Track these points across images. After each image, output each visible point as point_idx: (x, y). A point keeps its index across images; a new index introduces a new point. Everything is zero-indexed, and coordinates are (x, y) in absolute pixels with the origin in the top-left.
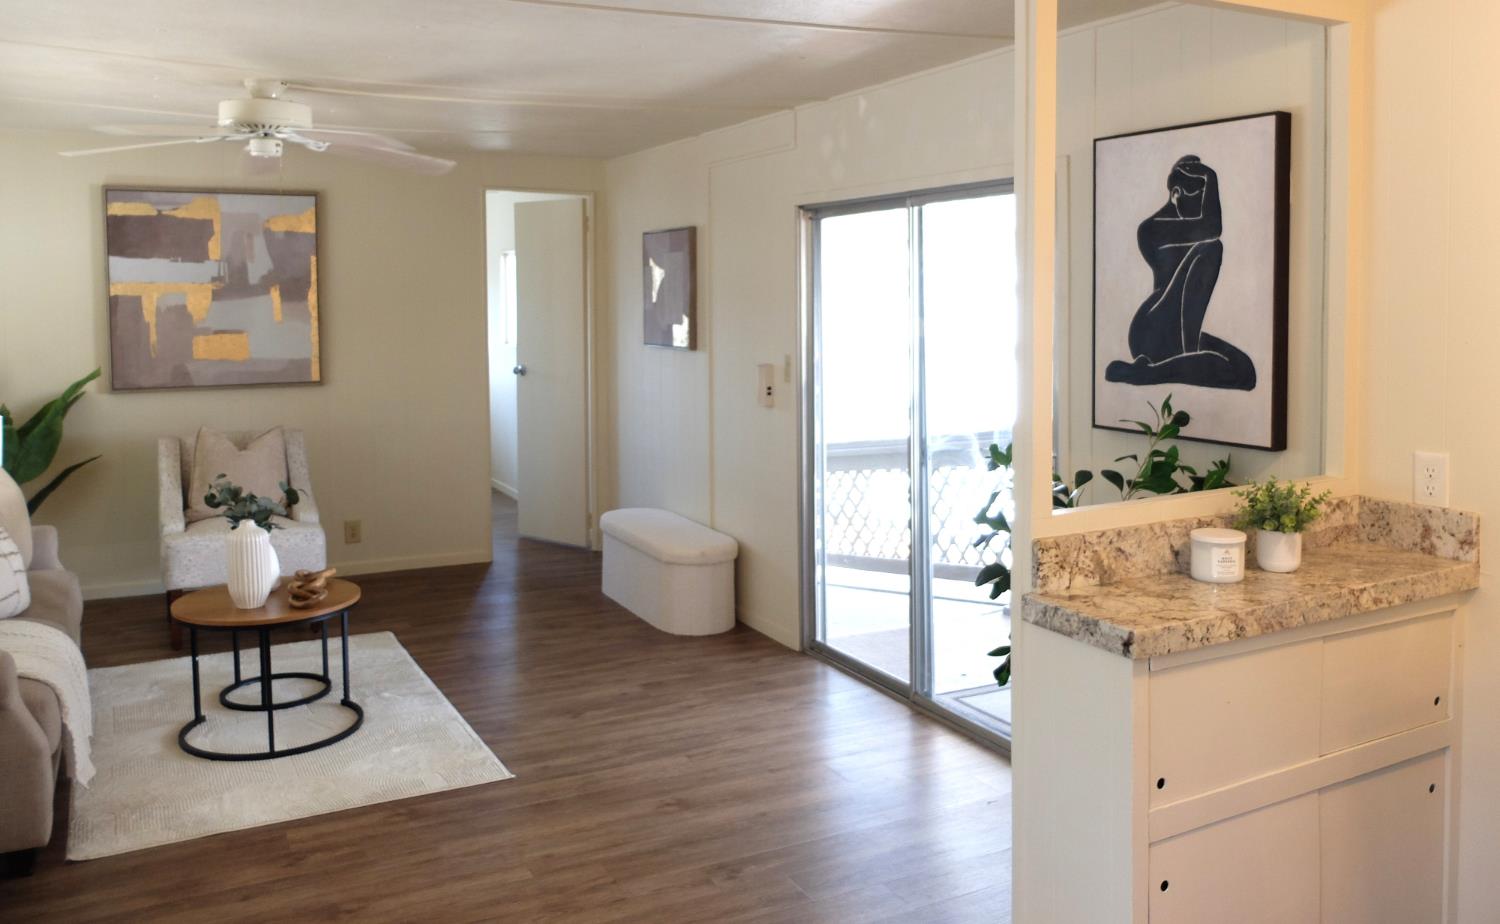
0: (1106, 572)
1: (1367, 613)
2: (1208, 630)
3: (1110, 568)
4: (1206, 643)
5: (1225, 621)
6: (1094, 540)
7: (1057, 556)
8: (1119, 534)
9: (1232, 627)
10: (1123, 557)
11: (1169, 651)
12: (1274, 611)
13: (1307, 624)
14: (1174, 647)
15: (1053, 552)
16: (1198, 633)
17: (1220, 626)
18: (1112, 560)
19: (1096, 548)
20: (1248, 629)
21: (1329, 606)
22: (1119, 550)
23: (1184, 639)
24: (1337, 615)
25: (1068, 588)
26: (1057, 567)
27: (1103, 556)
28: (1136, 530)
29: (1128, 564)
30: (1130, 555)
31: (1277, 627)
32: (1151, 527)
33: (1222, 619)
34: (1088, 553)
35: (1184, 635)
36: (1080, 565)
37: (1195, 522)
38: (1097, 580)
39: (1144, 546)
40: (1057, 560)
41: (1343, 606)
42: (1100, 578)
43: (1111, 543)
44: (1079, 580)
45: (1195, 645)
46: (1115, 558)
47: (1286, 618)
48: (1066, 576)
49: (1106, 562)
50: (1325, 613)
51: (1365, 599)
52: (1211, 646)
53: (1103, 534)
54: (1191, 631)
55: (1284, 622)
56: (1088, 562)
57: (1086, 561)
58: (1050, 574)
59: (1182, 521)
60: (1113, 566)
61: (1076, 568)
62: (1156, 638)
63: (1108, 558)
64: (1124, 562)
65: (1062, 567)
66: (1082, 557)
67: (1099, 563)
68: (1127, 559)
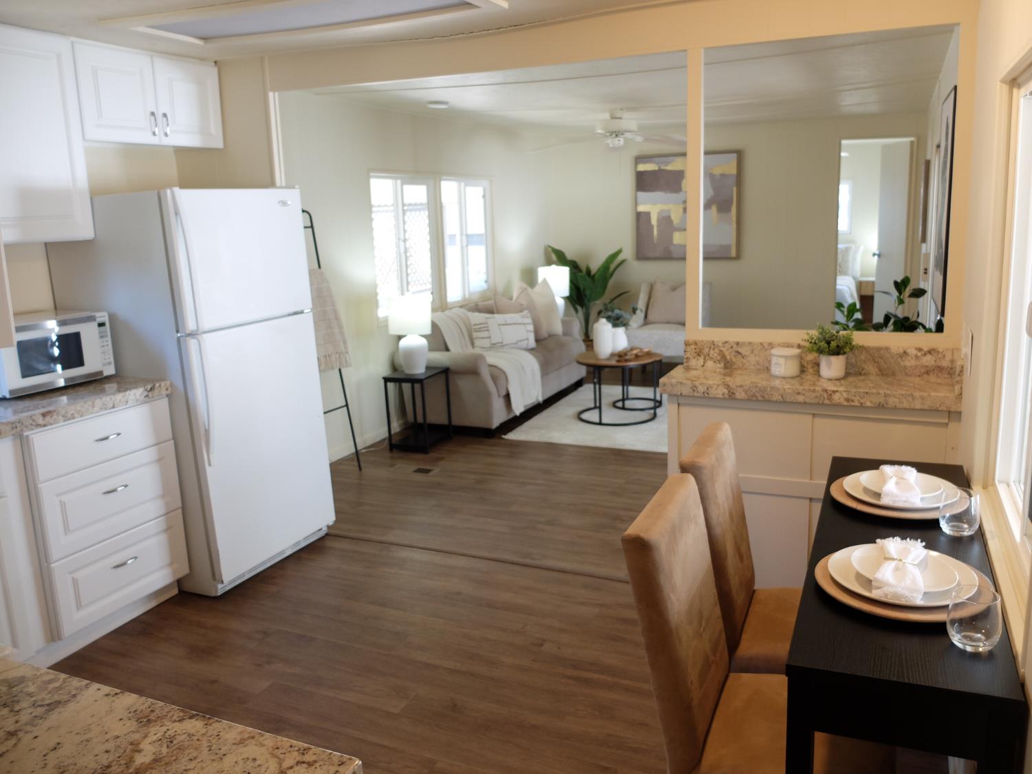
0: (728, 362)
1: (839, 405)
2: (708, 389)
3: (731, 360)
4: (706, 395)
5: (720, 387)
6: (720, 344)
7: (695, 349)
8: (738, 344)
9: (726, 391)
10: (740, 356)
11: (681, 394)
12: (757, 389)
13: (784, 402)
14: (685, 393)
15: (693, 347)
16: (701, 389)
17: (716, 389)
18: (732, 356)
19: (722, 349)
20: (737, 394)
21: (803, 394)
22: (738, 352)
23: (691, 390)
24: (812, 402)
25: (703, 366)
26: (696, 355)
27: (727, 353)
28: (750, 343)
29: (745, 361)
30: (746, 356)
31: (760, 398)
32: (761, 344)
33: (718, 385)
34: (716, 350)
35: (691, 388)
36: (711, 355)
37: (796, 345)
38: (722, 365)
39: (756, 352)
40: (696, 351)
41: (816, 397)
42: (725, 365)
43: (732, 347)
44: (710, 364)
45: (698, 395)
46: (735, 356)
47: (767, 394)
48: (701, 361)
49: (728, 357)
50: (801, 398)
51: (836, 397)
52: (710, 398)
53: (726, 342)
54: (695, 386)
55: (766, 397)
56: (715, 355)
57: (714, 354)
58: (691, 357)
59: (787, 343)
60: (734, 360)
61: (707, 357)
62: (672, 386)
63: (730, 355)
64: (742, 360)
65: (698, 355)
66: (712, 352)
67: (723, 357)
68: (743, 358)
